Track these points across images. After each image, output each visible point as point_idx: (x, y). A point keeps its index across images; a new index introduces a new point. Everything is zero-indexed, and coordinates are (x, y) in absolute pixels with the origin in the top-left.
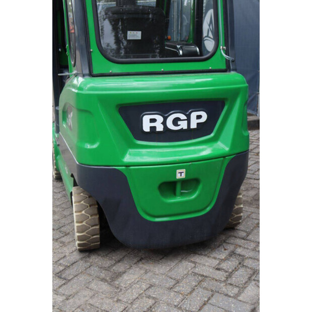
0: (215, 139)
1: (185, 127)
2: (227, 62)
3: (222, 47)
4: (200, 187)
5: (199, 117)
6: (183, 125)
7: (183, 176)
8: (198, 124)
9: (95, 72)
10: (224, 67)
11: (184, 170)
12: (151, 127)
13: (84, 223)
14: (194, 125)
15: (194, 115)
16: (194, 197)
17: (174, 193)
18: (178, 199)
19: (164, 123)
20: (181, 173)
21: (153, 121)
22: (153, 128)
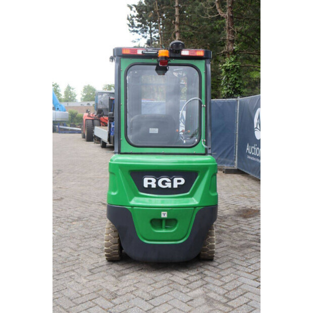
0: (191, 196)
1: (170, 187)
2: (206, 149)
3: (203, 139)
6: (169, 185)
7: (166, 216)
9: (122, 151)
10: (204, 152)
11: (166, 213)
12: (148, 185)
13: (109, 241)
14: (175, 186)
15: (176, 180)
17: (161, 227)
19: (157, 183)
20: (164, 214)
21: (150, 181)
22: (150, 186)
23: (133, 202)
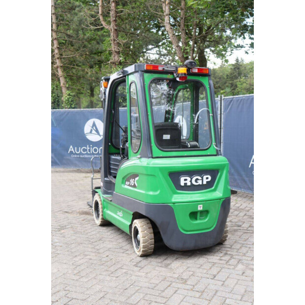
0: (215, 190)
1: (201, 184)
2: (217, 150)
3: (214, 143)
4: (209, 215)
5: (207, 178)
6: (200, 182)
7: (201, 209)
8: (207, 182)
9: (154, 156)
10: (215, 153)
11: (202, 206)
12: (185, 183)
13: (146, 238)
14: (205, 183)
15: (205, 177)
16: (206, 220)
17: (196, 219)
18: (198, 222)
19: (191, 181)
20: (200, 207)
21: (186, 180)
22: (186, 184)
23: (173, 200)
